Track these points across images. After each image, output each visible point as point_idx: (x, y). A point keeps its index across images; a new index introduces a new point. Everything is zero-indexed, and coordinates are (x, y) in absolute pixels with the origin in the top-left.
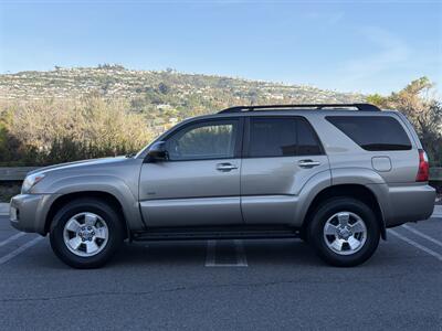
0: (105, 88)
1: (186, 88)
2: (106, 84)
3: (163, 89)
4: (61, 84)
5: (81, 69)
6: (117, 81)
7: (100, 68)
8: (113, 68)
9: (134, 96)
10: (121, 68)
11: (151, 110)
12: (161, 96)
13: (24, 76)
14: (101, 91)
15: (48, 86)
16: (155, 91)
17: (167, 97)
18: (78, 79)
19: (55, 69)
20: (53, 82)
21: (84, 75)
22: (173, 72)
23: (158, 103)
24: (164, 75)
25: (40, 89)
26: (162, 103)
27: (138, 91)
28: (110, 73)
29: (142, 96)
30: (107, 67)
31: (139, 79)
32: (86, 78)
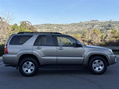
0: (93, 26)
1: (116, 25)
2: (93, 25)
3: (110, 26)
4: (82, 26)
5: (87, 22)
6: (96, 24)
7: (91, 21)
8: (95, 21)
9: (101, 28)
10: (97, 21)
11: (106, 32)
12: (109, 28)
13: (72, 24)
14: (92, 27)
15: (78, 27)
16: (107, 26)
17: (111, 28)
18: (86, 24)
19: (80, 22)
20: (79, 25)
21: (87, 23)
22: (112, 21)
23: (108, 30)
24: (109, 22)
25: (76, 28)
26: (109, 30)
27: (102, 27)
28: (94, 22)
29: (103, 28)
30: (93, 21)
31: (102, 23)
32: (88, 24)
